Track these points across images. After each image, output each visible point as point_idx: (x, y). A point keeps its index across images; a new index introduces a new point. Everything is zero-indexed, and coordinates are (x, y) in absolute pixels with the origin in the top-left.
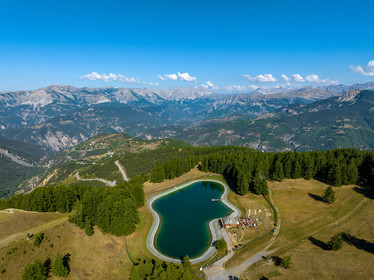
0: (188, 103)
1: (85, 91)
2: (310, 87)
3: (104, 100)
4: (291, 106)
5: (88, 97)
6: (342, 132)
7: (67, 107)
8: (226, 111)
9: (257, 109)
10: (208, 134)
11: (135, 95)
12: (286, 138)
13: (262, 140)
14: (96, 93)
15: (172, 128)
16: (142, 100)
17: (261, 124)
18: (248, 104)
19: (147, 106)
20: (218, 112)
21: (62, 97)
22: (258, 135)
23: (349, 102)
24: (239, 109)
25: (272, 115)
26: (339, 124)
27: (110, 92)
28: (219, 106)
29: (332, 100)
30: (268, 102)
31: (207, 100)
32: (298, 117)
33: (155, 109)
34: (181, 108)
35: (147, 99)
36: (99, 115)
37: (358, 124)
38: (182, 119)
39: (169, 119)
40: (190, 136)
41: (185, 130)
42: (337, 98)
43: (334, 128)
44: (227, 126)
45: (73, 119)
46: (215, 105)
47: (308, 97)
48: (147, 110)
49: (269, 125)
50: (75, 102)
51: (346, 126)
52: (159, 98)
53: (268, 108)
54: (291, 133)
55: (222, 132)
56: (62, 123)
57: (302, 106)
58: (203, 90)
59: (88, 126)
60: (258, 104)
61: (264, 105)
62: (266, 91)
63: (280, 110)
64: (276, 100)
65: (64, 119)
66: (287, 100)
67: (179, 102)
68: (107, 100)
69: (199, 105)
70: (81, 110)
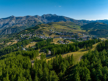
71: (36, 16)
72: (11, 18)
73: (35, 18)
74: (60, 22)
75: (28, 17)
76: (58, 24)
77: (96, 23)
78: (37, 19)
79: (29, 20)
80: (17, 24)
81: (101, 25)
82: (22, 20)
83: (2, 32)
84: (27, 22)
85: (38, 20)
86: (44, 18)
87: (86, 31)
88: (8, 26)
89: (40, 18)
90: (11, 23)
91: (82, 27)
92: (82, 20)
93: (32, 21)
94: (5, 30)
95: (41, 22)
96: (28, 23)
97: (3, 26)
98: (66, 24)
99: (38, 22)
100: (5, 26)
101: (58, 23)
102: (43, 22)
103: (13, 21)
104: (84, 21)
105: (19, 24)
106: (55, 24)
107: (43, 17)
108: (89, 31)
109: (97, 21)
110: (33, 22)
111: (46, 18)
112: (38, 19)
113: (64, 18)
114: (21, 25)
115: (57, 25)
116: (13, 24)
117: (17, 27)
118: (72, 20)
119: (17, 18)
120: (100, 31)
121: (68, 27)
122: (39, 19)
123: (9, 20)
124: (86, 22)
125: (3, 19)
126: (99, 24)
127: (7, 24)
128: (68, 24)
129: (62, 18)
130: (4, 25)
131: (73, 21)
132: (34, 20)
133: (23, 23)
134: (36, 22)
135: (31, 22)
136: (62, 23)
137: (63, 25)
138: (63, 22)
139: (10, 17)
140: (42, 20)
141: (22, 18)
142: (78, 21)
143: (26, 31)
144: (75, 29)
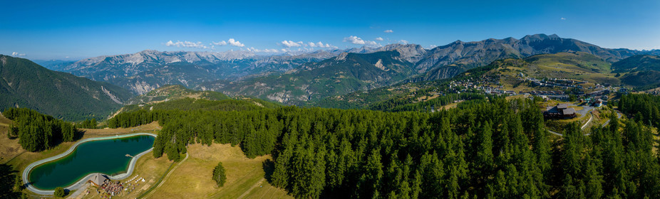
0: (237, 62)
1: (164, 54)
2: (321, 51)
3: (176, 60)
4: (308, 64)
5: (166, 58)
6: (339, 81)
7: (152, 65)
8: (264, 68)
9: (286, 66)
10: (247, 87)
11: (198, 56)
12: (303, 88)
13: (287, 90)
14: (171, 55)
15: (221, 82)
16: (204, 60)
17: (286, 77)
18: (280, 62)
19: (207, 64)
20: (258, 69)
21: (149, 58)
22: (284, 87)
23: (342, 61)
24: (274, 67)
25: (295, 71)
26: (337, 76)
27: (181, 54)
28: (260, 64)
29: (332, 59)
30: (293, 61)
31: (251, 60)
32: (311, 72)
33: (212, 67)
34: (232, 66)
35: (207, 59)
36: (172, 70)
37: (347, 74)
38: (233, 75)
39: (222, 75)
40: (233, 88)
41: (231, 83)
42: (335, 57)
43: (333, 79)
44: (262, 80)
45: (154, 73)
46: (256, 63)
47: (319, 57)
48: (206, 67)
49: (291, 79)
50: (157, 61)
51: (341, 77)
52: (216, 59)
53: (293, 66)
54: (307, 83)
55: (257, 84)
56: (146, 75)
57: (314, 64)
58: (248, 52)
59: (163, 79)
60: (286, 63)
61: (291, 63)
62: (293, 53)
63: (301, 67)
64: (299, 60)
65: (149, 73)
66: (306, 60)
67: (231, 62)
68: (178, 60)
69: (245, 63)
70: (159, 67)
71: (508, 40)
72: (455, 45)
73: (503, 45)
74: (559, 54)
75: (489, 41)
76: (554, 59)
77: (645, 57)
78: (506, 46)
79: (489, 50)
80: (463, 58)
81: (653, 61)
82: (476, 49)
83: (431, 76)
84: (484, 54)
85: (509, 49)
86: (526, 44)
87: (616, 76)
88: (446, 63)
89: (517, 46)
90: (452, 56)
91: (614, 65)
92: (621, 49)
93: (495, 50)
94: (437, 71)
95: (517, 53)
96: (486, 55)
97: (437, 63)
98: (574, 58)
99: (508, 53)
100: (441, 63)
101: (555, 57)
102: (524, 54)
103: (458, 53)
104: (623, 51)
105: (467, 58)
106: (545, 59)
107: (523, 41)
108: (622, 75)
109: (653, 51)
110: (499, 54)
111: (531, 44)
112: (511, 47)
113: (574, 44)
114: (471, 61)
115: (552, 60)
116: (456, 60)
117: (460, 65)
118: (593, 49)
119: (466, 45)
120: (645, 74)
121: (579, 65)
122: (513, 46)
123: (451, 48)
124: (628, 55)
125: (441, 47)
126: (650, 58)
127: (446, 58)
128: (579, 59)
129: (569, 45)
130: (440, 60)
131: (596, 51)
132: (501, 50)
133: (476, 56)
134: (503, 54)
135: (494, 53)
136: (564, 57)
137: (565, 62)
138: (570, 53)
139: (454, 43)
140: (520, 50)
141: (475, 45)
142: (610, 51)
143: (467, 74)
144: (596, 71)
